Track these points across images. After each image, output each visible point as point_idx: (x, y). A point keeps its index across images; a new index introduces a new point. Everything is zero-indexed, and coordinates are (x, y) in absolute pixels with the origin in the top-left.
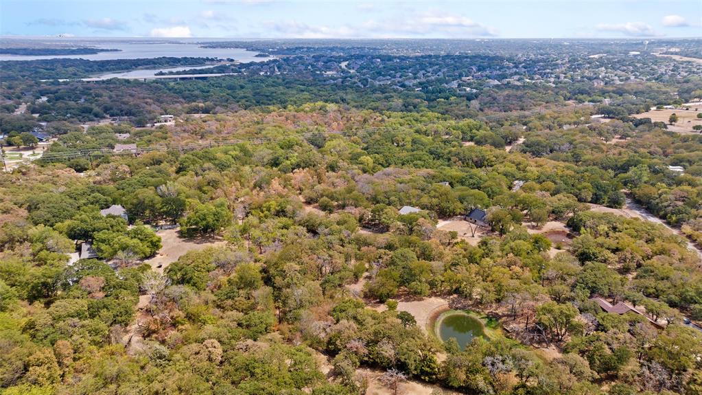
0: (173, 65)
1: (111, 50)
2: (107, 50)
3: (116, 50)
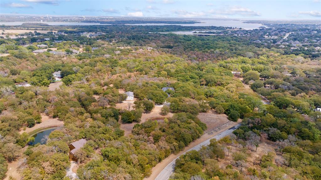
0: (210, 29)
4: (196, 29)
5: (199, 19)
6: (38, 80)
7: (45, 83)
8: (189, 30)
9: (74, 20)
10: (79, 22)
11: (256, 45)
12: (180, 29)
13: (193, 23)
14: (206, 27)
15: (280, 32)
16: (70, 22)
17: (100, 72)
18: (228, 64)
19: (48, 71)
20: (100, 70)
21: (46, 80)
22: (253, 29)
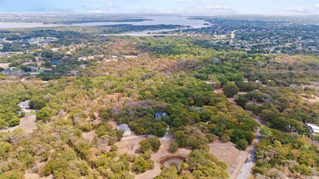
0: (162, 28)
1: (149, 20)
2: (148, 20)
3: (151, 20)
4: (148, 28)
5: (145, 15)
6: (5, 119)
7: (15, 122)
8: (142, 29)
9: (9, 20)
10: (16, 22)
11: (213, 48)
12: (132, 29)
13: (141, 20)
14: (156, 25)
15: (225, 30)
16: (5, 22)
17: (76, 97)
18: (202, 74)
19: (11, 102)
20: (76, 95)
21: (15, 118)
22: (201, 28)
